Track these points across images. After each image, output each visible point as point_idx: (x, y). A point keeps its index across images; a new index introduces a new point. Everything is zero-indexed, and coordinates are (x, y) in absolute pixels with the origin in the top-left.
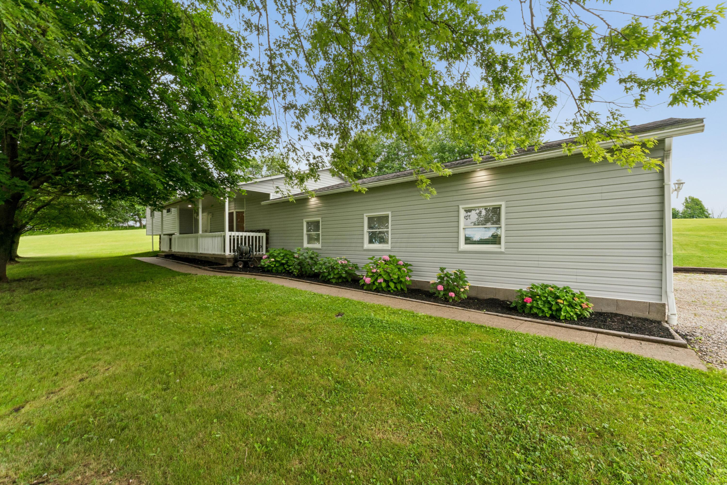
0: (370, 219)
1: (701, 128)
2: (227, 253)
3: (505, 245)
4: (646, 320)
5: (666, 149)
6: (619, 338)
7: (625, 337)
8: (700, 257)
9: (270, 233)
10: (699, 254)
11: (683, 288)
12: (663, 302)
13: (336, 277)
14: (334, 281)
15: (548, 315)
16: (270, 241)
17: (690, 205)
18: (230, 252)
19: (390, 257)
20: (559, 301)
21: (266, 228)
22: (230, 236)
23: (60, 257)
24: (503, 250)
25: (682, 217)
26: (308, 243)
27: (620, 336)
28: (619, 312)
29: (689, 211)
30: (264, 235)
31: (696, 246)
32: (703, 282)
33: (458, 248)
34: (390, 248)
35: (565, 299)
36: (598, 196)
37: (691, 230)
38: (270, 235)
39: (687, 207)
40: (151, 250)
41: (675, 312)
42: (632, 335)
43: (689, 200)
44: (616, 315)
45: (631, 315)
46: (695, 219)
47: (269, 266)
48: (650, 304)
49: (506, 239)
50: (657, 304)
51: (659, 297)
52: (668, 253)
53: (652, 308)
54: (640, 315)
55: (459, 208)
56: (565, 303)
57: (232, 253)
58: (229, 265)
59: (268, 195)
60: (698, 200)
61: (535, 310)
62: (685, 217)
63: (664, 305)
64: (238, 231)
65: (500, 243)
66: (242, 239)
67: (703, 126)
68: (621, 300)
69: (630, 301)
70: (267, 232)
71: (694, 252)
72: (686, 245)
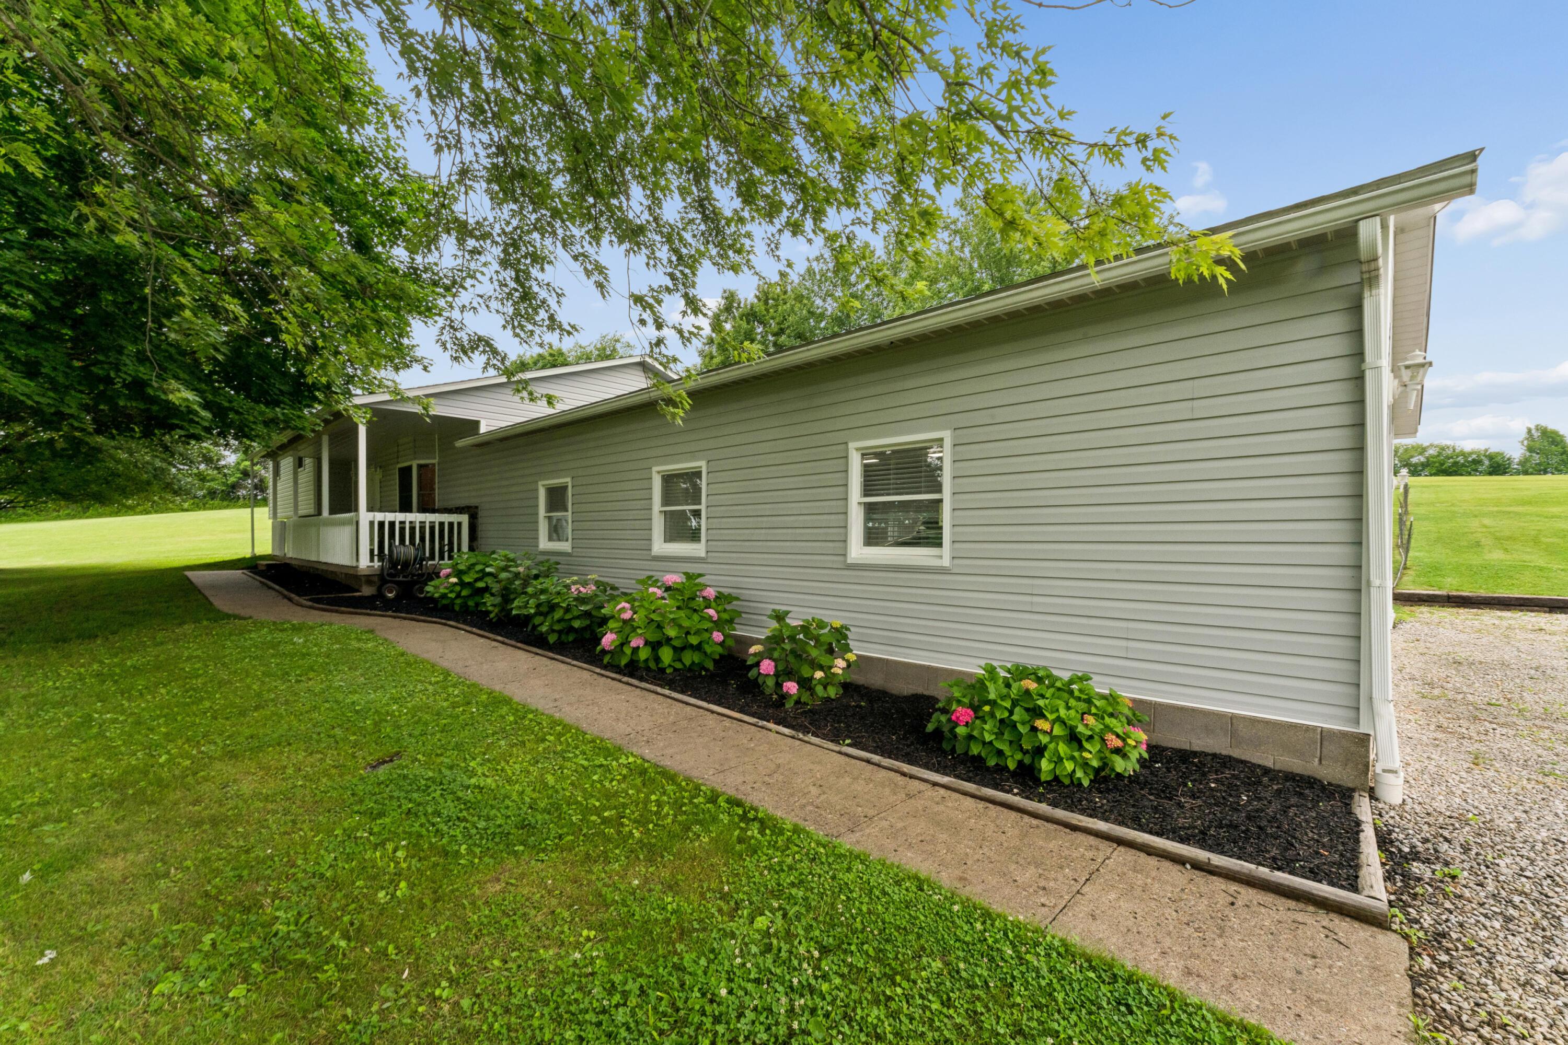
0: (668, 479)
1: (1466, 180)
2: (364, 562)
3: (953, 550)
4: (1311, 782)
5: (1363, 256)
6: (1174, 869)
7: (1197, 866)
8: (1541, 569)
9: (480, 514)
10: (1541, 563)
11: (1479, 656)
12: (1363, 729)
13: (556, 627)
14: (552, 639)
15: (1012, 765)
16: (480, 534)
17: (1537, 445)
18: (372, 560)
19: (689, 576)
20: (1041, 724)
21: (473, 502)
22: (372, 523)
23: (93, 568)
24: (946, 562)
25: (1518, 473)
26: (550, 539)
27: (1179, 861)
28: (1236, 753)
29: (1536, 458)
30: (464, 519)
31: (1536, 541)
32: (1542, 636)
33: (845, 555)
34: (703, 554)
35: (1059, 719)
36: (1183, 410)
37: (1524, 503)
38: (480, 520)
39: (1530, 449)
40: (248, 555)
41: (1397, 764)
42: (1218, 860)
43: (1536, 434)
44: (1226, 762)
45: (1269, 764)
46: (1549, 477)
47: (444, 596)
48: (1325, 736)
49: (953, 534)
50: (1344, 734)
51: (1351, 714)
52: (1376, 582)
53: (1330, 748)
54: (1295, 765)
55: (847, 450)
56: (1058, 730)
57: (377, 564)
58: (367, 591)
59: (476, 424)
60: (1555, 433)
61: (975, 750)
62: (1526, 473)
63: (1363, 740)
64: (423, 509)
65: (940, 545)
66: (402, 530)
67: (1473, 171)
68: (1244, 718)
69: (1267, 722)
70: (473, 513)
71: (1527, 557)
72: (1509, 538)
